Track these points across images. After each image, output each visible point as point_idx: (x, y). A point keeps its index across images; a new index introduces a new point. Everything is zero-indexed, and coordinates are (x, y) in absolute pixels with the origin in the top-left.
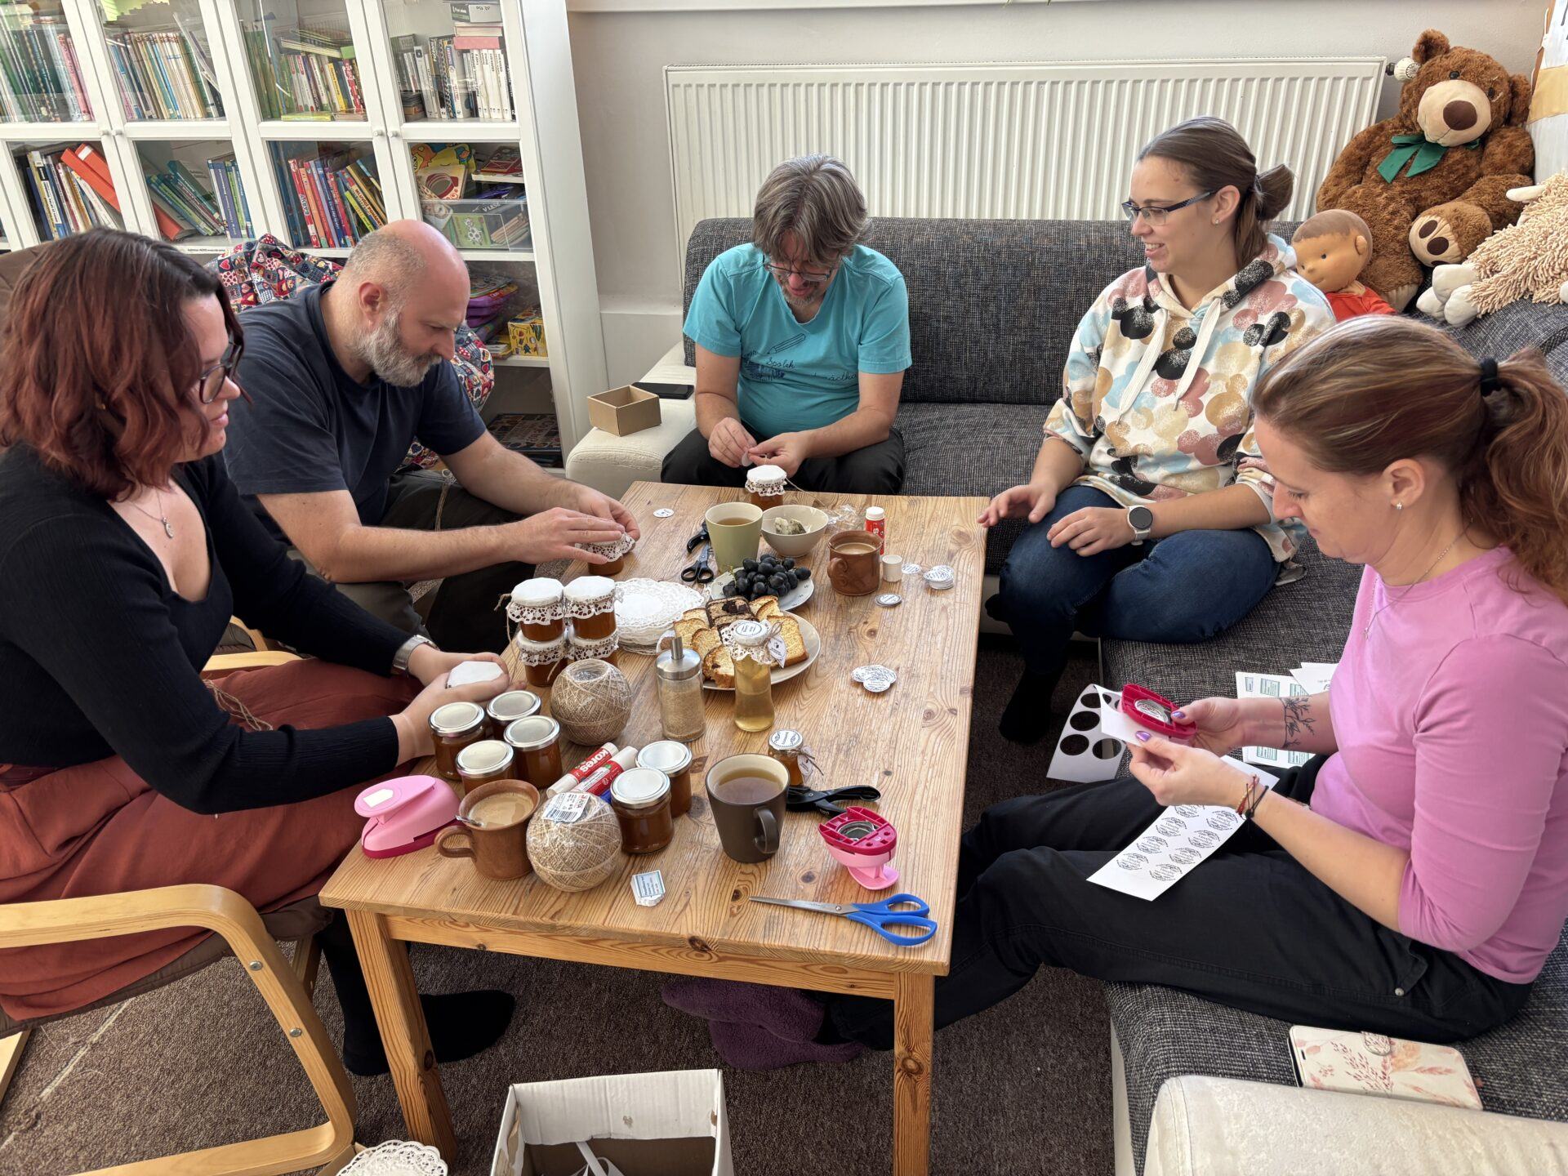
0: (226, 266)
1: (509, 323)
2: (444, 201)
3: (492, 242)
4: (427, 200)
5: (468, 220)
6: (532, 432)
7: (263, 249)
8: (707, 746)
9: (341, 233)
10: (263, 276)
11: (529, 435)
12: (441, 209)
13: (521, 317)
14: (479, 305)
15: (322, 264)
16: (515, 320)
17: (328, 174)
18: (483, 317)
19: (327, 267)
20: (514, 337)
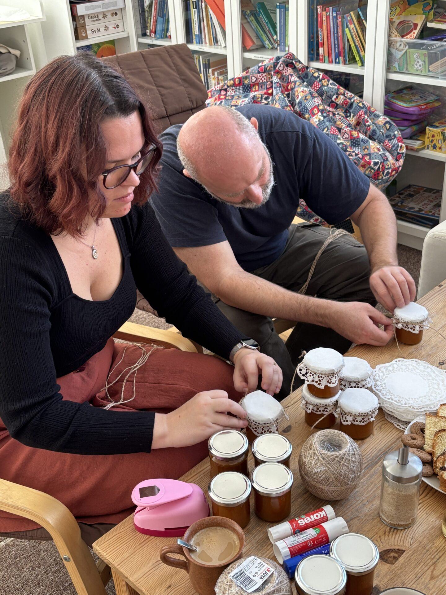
0: (262, 70)
1: (427, 128)
2: (405, 40)
3: (429, 71)
4: (394, 38)
5: (417, 54)
6: (426, 202)
7: (284, 61)
8: (409, 540)
9: (338, 55)
10: (280, 78)
11: (423, 203)
12: (400, 45)
13: (437, 125)
14: (411, 112)
15: (316, 75)
16: (432, 126)
17: (339, 16)
18: (413, 121)
19: (319, 77)
20: (428, 138)
